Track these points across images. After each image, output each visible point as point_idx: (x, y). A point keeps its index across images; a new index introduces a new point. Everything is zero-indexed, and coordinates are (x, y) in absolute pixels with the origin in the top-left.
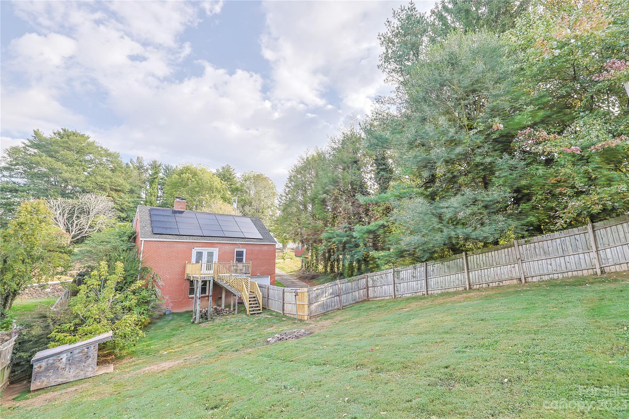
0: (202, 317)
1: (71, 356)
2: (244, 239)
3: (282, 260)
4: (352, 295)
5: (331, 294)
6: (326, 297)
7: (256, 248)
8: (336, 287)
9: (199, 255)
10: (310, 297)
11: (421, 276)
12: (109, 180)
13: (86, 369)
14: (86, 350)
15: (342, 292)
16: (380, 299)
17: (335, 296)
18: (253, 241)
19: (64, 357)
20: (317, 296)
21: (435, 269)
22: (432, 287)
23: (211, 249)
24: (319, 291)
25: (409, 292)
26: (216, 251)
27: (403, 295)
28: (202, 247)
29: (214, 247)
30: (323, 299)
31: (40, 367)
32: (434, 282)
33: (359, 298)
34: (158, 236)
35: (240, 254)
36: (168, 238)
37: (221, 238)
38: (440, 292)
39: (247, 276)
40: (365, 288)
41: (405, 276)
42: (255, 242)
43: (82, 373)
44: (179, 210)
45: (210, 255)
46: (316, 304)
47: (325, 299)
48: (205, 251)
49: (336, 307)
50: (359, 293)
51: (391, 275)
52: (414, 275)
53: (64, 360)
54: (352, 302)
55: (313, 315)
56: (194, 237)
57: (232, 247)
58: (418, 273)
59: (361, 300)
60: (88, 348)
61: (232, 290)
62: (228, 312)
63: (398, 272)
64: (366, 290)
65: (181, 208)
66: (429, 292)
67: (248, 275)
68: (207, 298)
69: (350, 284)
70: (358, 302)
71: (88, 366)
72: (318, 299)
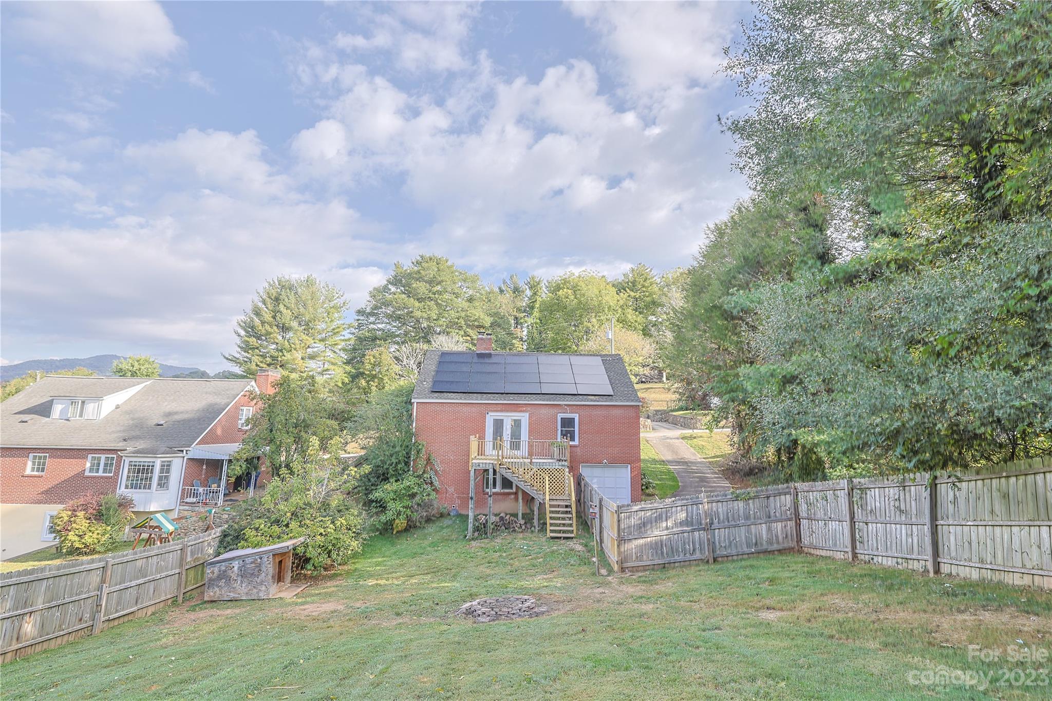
0: (476, 529)
1: (243, 566)
2: (576, 397)
3: (708, 431)
4: (749, 532)
5: (682, 524)
6: (667, 528)
7: (598, 412)
8: (698, 509)
9: (499, 424)
10: (622, 526)
11: (919, 513)
12: (463, 314)
13: (259, 587)
14: (259, 560)
15: (716, 521)
16: (823, 553)
17: (693, 531)
18: (592, 401)
19: (236, 565)
20: (644, 524)
21: (961, 496)
22: (953, 554)
23: (516, 415)
24: (649, 513)
25: (889, 553)
26: (524, 418)
27: (875, 559)
28: (501, 411)
29: (521, 411)
30: (657, 533)
31: (213, 573)
32: (959, 537)
33: (770, 542)
34: (436, 395)
35: (568, 423)
36: (449, 399)
37: (534, 396)
38: (975, 575)
39: (562, 465)
40: (790, 520)
41: (878, 504)
42: (595, 401)
43: (255, 590)
44: (483, 352)
45: (517, 424)
46: (641, 541)
47: (666, 532)
48: (508, 419)
49: (698, 555)
50: (769, 529)
51: (842, 495)
52: (903, 507)
53: (236, 568)
54: (746, 550)
55: (629, 564)
56: (489, 395)
57: (552, 411)
58: (913, 503)
59: (775, 547)
60: (261, 558)
61: (528, 489)
62: (523, 527)
63: (863, 490)
64: (791, 524)
65: (485, 349)
66: (945, 569)
67: (563, 463)
68: (513, 496)
69: (741, 504)
70: (766, 552)
71: (261, 583)
72: (646, 532)
